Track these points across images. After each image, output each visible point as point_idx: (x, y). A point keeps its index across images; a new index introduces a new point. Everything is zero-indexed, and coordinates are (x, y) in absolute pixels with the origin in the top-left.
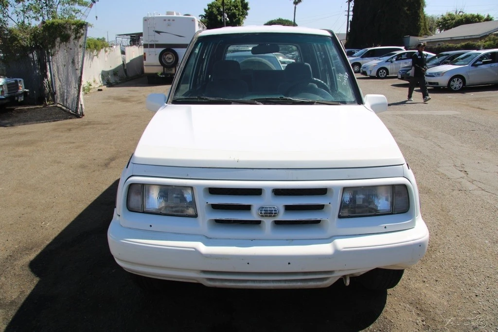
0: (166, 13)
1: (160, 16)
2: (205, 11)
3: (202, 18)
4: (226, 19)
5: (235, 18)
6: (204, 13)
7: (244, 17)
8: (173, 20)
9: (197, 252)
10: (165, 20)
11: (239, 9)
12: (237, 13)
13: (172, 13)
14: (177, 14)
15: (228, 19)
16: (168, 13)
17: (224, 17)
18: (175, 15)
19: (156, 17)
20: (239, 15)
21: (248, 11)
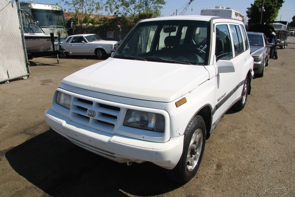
0: (215, 7)
1: (211, 9)
2: (252, 5)
3: (249, 10)
4: (263, 10)
5: (271, 10)
6: (250, 7)
7: (279, 8)
8: (218, 12)
9: (61, 125)
10: (213, 12)
11: (275, 3)
12: (273, 6)
13: (219, 7)
14: (222, 8)
15: (264, 10)
16: (216, 7)
17: (262, 9)
18: (220, 8)
19: (208, 10)
20: (274, 7)
21: (283, 4)
